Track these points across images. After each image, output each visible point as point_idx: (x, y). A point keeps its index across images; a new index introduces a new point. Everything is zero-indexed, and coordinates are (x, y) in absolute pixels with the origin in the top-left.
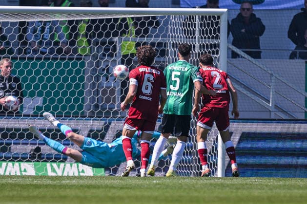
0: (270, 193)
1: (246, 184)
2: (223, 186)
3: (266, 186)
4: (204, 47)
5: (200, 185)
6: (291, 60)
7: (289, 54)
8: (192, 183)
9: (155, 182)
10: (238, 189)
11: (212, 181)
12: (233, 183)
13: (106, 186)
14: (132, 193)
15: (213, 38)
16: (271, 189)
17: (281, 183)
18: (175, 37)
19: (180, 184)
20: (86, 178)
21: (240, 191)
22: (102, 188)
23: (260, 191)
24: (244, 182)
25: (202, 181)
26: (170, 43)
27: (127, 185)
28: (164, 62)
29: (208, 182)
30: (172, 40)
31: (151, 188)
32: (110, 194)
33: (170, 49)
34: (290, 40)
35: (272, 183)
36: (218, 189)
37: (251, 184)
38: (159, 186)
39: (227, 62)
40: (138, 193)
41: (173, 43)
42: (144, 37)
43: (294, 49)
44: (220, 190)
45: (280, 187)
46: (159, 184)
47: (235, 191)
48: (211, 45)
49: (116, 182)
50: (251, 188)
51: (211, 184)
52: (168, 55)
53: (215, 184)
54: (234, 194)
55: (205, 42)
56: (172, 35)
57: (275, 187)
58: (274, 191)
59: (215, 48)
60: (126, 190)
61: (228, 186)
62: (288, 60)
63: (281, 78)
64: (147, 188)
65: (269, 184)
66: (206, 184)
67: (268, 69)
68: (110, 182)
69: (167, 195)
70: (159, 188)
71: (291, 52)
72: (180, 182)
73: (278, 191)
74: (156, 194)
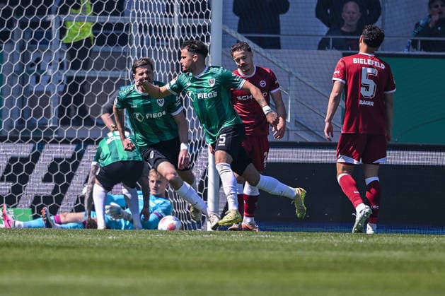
0: (287, 256)
1: (251, 242)
2: (215, 244)
3: (282, 244)
4: (188, 31)
5: (180, 242)
6: (320, 52)
7: (318, 43)
8: (168, 240)
9: (110, 238)
10: (238, 249)
11: (199, 238)
12: (230, 240)
13: (36, 245)
14: (75, 254)
15: (201, 16)
16: (289, 250)
17: (305, 240)
18: (139, 15)
19: (151, 241)
20: (5, 232)
21: (241, 252)
22: (30, 246)
23: (272, 252)
24: (248, 239)
25: (182, 237)
26: (135, 25)
27: (67, 242)
28: (125, 53)
29: (192, 238)
30: (139, 20)
31: (104, 248)
32: (41, 256)
33: (134, 34)
34: (319, 20)
35: (290, 241)
36: (209, 249)
37: (258, 242)
38: (116, 245)
39: (223, 54)
40: (85, 255)
41: (140, 25)
42: (107, 15)
43: (325, 33)
44: (211, 252)
45: (302, 247)
46: (116, 241)
47: (233, 252)
48: (199, 27)
49: (51, 237)
50: (259, 249)
51: (197, 242)
52: (131, 44)
53: (204, 242)
54: (232, 258)
55: (190, 22)
56: (139, 13)
57: (296, 247)
58: (294, 252)
59: (205, 32)
60: (67, 250)
61: (223, 244)
62: (315, 51)
63: (305, 80)
64: (99, 247)
65: (286, 242)
66: (190, 241)
67: (286, 66)
68: (41, 237)
69: (130, 257)
70: (117, 248)
71: (320, 39)
72: (149, 238)
73: (299, 252)
74: (113, 256)
